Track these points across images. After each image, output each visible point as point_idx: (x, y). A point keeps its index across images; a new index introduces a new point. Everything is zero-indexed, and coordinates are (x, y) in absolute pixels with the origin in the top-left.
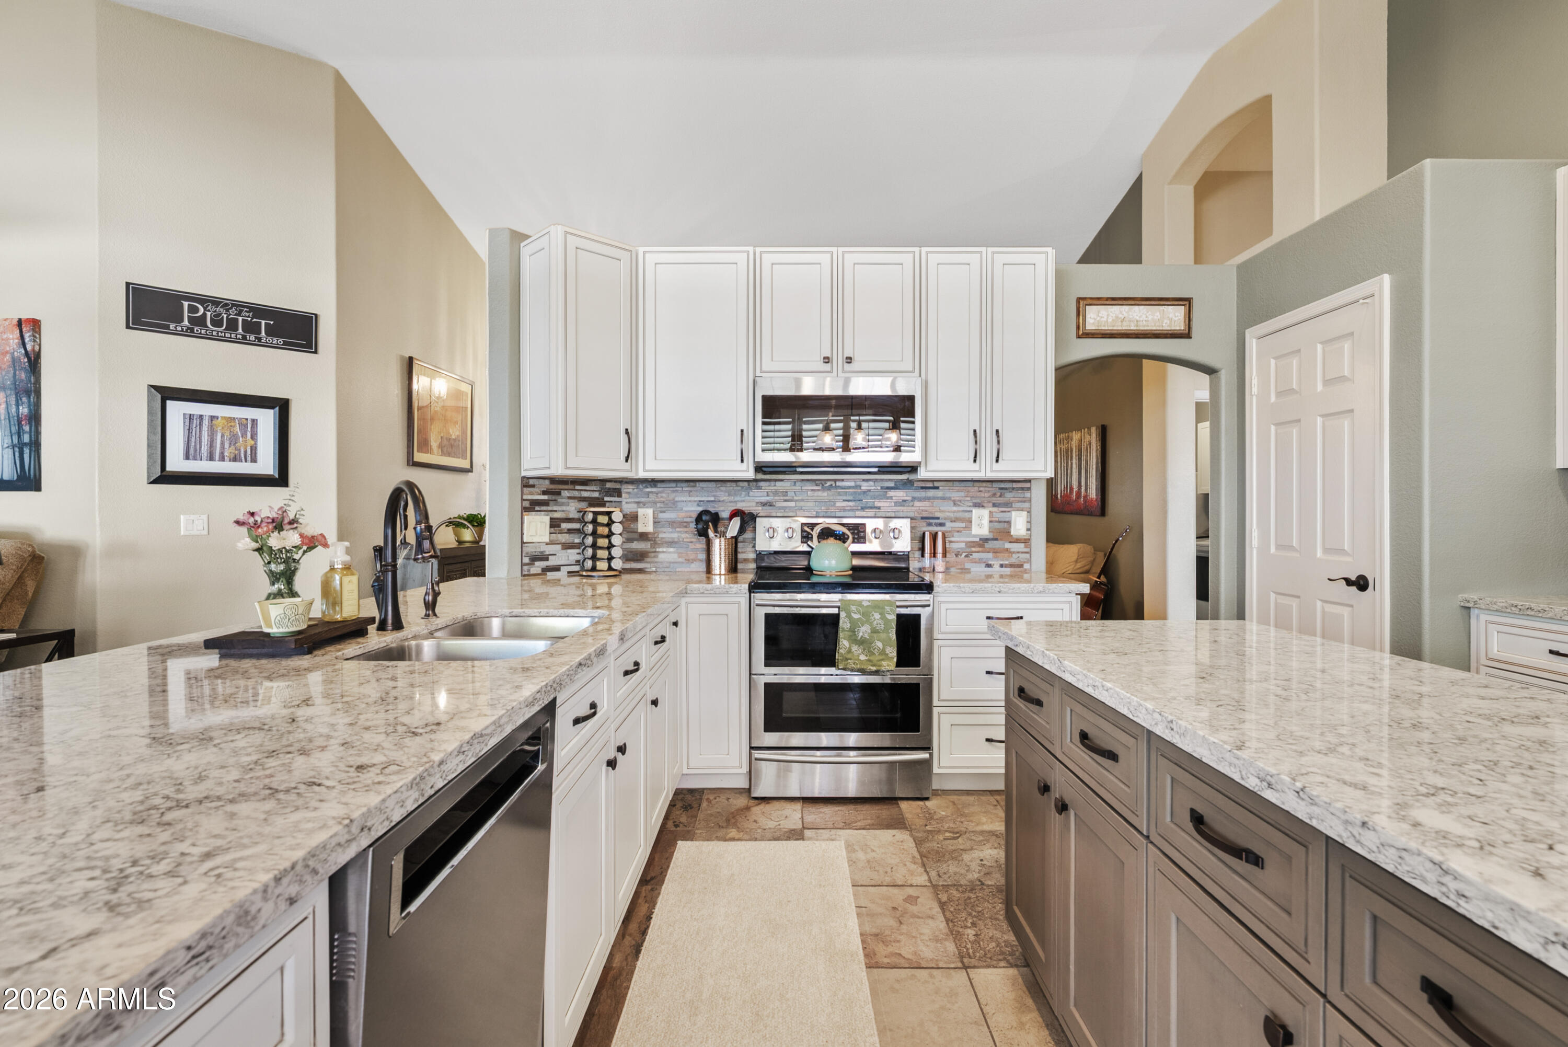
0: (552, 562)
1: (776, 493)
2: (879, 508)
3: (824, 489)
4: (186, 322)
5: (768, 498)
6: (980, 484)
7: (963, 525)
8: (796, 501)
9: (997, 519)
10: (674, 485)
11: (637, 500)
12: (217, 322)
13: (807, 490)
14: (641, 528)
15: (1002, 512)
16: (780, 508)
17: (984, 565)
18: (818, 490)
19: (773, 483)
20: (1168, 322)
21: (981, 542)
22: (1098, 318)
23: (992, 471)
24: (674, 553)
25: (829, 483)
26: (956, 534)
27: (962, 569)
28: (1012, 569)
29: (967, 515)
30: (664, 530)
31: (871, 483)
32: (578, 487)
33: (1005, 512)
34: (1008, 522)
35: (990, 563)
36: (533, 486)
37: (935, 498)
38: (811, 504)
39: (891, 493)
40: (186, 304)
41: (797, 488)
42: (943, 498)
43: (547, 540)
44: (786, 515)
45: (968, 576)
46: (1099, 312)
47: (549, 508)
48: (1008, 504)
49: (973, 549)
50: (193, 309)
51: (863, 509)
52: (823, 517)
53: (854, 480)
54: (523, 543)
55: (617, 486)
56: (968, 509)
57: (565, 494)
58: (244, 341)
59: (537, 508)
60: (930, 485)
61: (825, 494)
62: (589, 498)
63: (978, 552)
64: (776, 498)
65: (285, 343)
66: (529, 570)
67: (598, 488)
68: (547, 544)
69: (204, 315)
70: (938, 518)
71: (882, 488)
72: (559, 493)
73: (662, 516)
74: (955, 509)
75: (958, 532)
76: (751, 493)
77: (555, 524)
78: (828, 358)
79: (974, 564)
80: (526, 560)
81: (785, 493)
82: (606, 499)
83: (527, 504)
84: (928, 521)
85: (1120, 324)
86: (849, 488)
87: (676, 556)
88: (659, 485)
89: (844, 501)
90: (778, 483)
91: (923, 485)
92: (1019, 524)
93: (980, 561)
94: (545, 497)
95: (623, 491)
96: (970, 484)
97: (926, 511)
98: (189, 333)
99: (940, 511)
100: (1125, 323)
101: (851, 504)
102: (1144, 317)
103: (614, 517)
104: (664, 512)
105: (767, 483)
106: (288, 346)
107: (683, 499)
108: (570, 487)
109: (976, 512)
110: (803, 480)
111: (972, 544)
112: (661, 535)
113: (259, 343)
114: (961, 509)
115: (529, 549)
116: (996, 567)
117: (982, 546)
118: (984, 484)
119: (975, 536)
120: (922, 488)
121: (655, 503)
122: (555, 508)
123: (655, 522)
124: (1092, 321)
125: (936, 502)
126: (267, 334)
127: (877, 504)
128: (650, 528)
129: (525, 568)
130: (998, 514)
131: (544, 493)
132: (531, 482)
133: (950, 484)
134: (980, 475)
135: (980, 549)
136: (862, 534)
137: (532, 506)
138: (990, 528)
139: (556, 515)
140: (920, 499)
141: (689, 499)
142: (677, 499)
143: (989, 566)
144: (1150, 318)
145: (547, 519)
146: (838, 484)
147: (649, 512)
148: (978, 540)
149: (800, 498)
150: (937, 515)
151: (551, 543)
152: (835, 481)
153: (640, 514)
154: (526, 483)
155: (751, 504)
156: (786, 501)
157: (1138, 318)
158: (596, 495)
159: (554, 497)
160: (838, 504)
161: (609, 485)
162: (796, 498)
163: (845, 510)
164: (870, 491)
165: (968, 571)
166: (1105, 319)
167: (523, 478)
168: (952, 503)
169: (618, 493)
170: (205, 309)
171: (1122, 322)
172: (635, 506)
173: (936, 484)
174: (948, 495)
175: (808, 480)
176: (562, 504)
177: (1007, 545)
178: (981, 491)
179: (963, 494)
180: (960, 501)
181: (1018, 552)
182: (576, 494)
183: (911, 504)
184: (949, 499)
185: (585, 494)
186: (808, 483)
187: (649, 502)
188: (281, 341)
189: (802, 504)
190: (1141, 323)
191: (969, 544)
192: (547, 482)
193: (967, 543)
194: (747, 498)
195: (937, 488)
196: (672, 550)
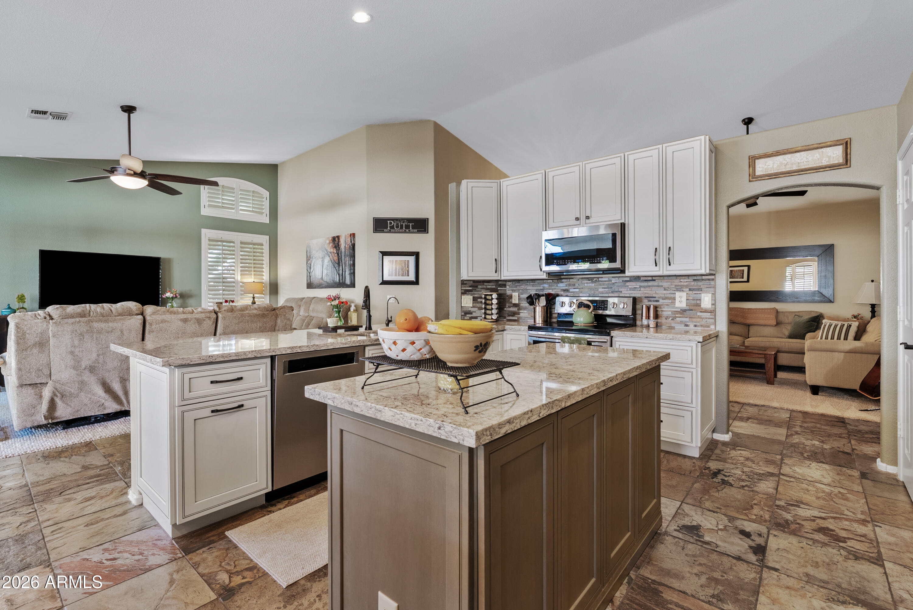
0: (474, 315)
1: (570, 285)
2: (621, 292)
3: (593, 282)
4: (389, 228)
5: (566, 287)
6: (681, 277)
7: (670, 301)
8: (579, 288)
9: (692, 298)
10: (526, 282)
11: (512, 289)
12: (397, 227)
13: (584, 283)
14: (514, 302)
15: (695, 294)
16: (572, 292)
17: (683, 325)
18: (590, 283)
19: (568, 280)
20: (827, 159)
21: (681, 311)
22: (766, 167)
23: (667, 271)
24: (527, 313)
25: (595, 279)
26: (666, 307)
27: (669, 327)
28: (702, 328)
29: (672, 296)
30: (522, 302)
31: (617, 279)
32: (485, 284)
33: (697, 294)
34: (699, 300)
35: (687, 324)
36: (466, 284)
37: (653, 286)
38: (586, 290)
39: (628, 284)
40: (389, 222)
41: (580, 282)
42: (658, 286)
43: (472, 306)
44: (574, 295)
45: (673, 331)
46: (766, 163)
47: (473, 293)
48: (700, 289)
49: (677, 315)
50: (391, 223)
51: (612, 292)
52: (592, 297)
53: (608, 277)
54: (462, 307)
55: (504, 283)
56: (673, 292)
57: (480, 287)
58: (405, 232)
59: (467, 293)
60: (650, 278)
61: (593, 285)
62: (491, 288)
63: (680, 317)
64: (570, 287)
65: (418, 231)
66: (464, 318)
67: (495, 284)
68: (472, 307)
69: (394, 224)
70: (655, 297)
71: (623, 281)
72: (477, 287)
73: (521, 296)
74: (665, 292)
75: (667, 305)
76: (559, 285)
77: (475, 299)
78: (578, 218)
79: (678, 325)
80: (463, 314)
81: (574, 285)
82: (499, 288)
83: (463, 291)
84: (649, 299)
85: (784, 167)
86: (605, 281)
87: (527, 314)
88: (521, 282)
89: (603, 288)
90: (571, 280)
91: (646, 279)
92: (706, 301)
93: (681, 322)
94: (471, 288)
95: (507, 285)
96: (674, 278)
97: (648, 293)
98: (390, 232)
99: (656, 293)
100: (787, 166)
101: (606, 290)
102: (805, 159)
103: (493, 297)
104: (522, 294)
105: (566, 280)
106: (419, 232)
107: (530, 288)
108: (482, 284)
109: (678, 294)
110: (582, 278)
111: (676, 313)
112: (521, 305)
113: (410, 232)
114: (669, 292)
115: (465, 309)
116: (692, 326)
117: (681, 314)
118: (683, 277)
119: (677, 308)
120: (646, 280)
121: (519, 290)
122: (475, 293)
123: (519, 299)
124: (760, 169)
125: (654, 288)
126: (412, 228)
127: (620, 290)
128: (517, 302)
129: (463, 317)
130: (692, 295)
131: (470, 287)
132: (465, 282)
133: (662, 278)
134: (660, 273)
135: (681, 316)
136: (606, 306)
137: (465, 292)
138: (687, 303)
139: (476, 296)
140: (644, 287)
141: (533, 288)
142: (527, 288)
143: (687, 325)
144: (810, 159)
145: (471, 297)
146: (600, 279)
147: (517, 294)
148: (679, 310)
149: (581, 287)
150: (654, 295)
151: (473, 307)
152: (598, 278)
153: (513, 295)
154: (463, 282)
155: (558, 290)
156: (574, 288)
157: (799, 161)
158: (494, 287)
159: (475, 288)
160: (600, 290)
161: (500, 283)
162: (579, 287)
163: (603, 293)
164: (616, 283)
165: (673, 328)
166: (771, 166)
167: (462, 280)
168: (663, 289)
169: (505, 286)
170: (394, 223)
171: (785, 166)
172: (511, 291)
173: (654, 278)
174: (661, 284)
175: (585, 278)
176: (478, 291)
177: (699, 314)
178: (681, 282)
179: (670, 284)
180: (668, 288)
181: (706, 318)
182: (485, 287)
183: (639, 289)
184: (662, 286)
185: (489, 287)
186: (585, 280)
187: (517, 290)
188: (416, 230)
189: (582, 290)
190: (802, 164)
191: (674, 313)
192: (472, 282)
193: (672, 312)
194: (557, 287)
195: (654, 280)
196: (525, 311)
